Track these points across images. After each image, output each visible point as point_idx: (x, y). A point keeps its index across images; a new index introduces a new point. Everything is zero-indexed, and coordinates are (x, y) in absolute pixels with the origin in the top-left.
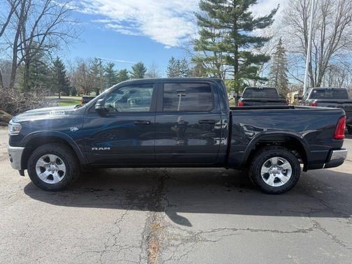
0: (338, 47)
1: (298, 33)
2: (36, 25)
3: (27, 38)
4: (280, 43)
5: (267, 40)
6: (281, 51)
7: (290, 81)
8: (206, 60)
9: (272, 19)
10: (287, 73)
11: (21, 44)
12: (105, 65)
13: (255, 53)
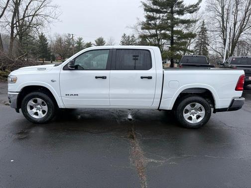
0: (246, 28)
1: (217, 17)
2: (27, 9)
3: (20, 18)
4: (203, 25)
5: (195, 22)
6: (204, 30)
7: (210, 52)
8: (149, 36)
9: (199, 6)
10: (207, 46)
11: (16, 23)
12: (76, 39)
13: (185, 31)
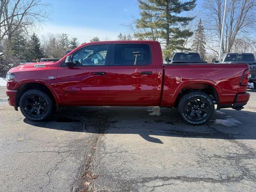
0: (243, 25)
1: (214, 15)
2: (16, 7)
4: (200, 23)
5: (191, 19)
6: (201, 29)
7: (207, 51)
8: (145, 35)
9: (195, 3)
10: (204, 45)
12: (70, 39)
13: (182, 29)
